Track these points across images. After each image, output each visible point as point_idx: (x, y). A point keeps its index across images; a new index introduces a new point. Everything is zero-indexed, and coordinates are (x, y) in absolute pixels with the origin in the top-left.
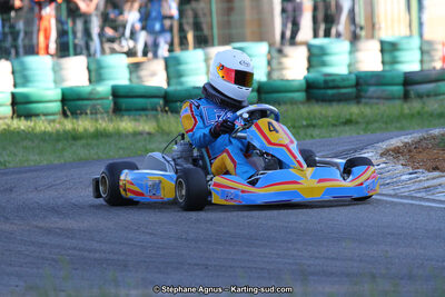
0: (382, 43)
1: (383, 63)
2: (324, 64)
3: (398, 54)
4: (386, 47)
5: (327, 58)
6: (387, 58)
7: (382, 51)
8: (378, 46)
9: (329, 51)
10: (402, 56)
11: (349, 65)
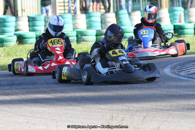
0: (29, 17)
1: (29, 26)
2: (5, 26)
3: (35, 22)
4: (30, 19)
5: (6, 24)
6: (31, 24)
7: (29, 21)
8: (27, 19)
9: (7, 21)
10: (37, 23)
11: (15, 27)
